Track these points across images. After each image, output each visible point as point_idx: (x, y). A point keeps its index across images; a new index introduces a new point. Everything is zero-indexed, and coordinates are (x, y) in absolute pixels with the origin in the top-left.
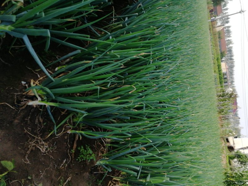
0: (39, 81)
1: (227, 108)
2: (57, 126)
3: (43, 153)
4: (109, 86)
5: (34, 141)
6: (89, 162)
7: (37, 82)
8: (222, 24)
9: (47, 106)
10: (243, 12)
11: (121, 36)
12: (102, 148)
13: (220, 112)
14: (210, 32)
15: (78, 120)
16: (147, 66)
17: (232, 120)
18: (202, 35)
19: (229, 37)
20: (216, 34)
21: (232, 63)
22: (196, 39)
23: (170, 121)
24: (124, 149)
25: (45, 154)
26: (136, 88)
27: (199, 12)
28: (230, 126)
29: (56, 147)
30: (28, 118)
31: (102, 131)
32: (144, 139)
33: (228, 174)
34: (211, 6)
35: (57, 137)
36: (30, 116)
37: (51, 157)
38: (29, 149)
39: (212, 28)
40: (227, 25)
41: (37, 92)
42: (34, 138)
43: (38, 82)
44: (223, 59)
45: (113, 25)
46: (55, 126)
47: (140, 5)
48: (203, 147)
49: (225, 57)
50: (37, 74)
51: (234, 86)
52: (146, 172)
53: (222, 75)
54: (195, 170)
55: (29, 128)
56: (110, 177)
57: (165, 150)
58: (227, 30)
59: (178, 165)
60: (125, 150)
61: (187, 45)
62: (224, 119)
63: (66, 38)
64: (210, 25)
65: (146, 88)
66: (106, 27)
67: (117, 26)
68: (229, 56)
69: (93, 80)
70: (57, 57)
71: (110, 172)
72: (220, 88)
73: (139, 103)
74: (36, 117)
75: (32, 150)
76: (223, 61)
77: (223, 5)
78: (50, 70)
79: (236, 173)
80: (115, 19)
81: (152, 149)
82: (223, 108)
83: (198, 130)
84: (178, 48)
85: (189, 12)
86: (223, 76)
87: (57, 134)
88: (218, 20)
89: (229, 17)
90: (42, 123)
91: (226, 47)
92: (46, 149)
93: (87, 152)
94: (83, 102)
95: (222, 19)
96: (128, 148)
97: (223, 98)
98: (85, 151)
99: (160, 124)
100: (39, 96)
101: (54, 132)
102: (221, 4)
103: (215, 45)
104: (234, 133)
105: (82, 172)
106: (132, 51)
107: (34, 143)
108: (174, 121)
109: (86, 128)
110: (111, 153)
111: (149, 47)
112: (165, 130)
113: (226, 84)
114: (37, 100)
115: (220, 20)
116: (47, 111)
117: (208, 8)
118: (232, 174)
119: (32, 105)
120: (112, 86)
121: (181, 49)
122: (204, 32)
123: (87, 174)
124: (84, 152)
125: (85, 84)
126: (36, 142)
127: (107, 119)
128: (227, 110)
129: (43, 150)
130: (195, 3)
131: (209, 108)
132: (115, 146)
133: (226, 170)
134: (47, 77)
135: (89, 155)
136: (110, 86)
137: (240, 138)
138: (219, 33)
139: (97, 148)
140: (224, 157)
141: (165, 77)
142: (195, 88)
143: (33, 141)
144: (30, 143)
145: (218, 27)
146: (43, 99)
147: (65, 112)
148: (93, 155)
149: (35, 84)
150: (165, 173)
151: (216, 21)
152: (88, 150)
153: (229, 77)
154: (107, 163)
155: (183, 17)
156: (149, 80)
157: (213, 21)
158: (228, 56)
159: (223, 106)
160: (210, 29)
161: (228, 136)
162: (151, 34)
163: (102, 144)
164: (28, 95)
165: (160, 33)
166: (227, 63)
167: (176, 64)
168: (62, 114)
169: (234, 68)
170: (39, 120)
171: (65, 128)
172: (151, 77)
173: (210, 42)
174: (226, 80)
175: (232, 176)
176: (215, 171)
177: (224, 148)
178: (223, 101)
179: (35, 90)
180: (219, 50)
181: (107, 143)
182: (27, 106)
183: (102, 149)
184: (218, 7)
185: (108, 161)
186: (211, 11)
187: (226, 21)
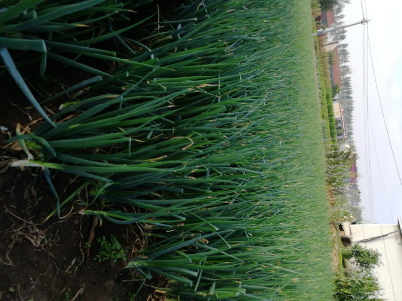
0: (30, 127)
1: (340, 175)
2: (61, 202)
3: (36, 248)
4: (149, 136)
5: (21, 228)
6: (116, 263)
7: (27, 129)
8: (335, 40)
9: (43, 169)
10: (366, 22)
11: (169, 54)
12: (138, 239)
13: (330, 182)
14: (316, 53)
15: (97, 193)
16: (212, 106)
17: (348, 195)
18: (302, 57)
19: (346, 61)
20: (325, 57)
21: (350, 103)
22: (293, 63)
23: (249, 195)
24: (173, 241)
25: (39, 250)
26: (194, 141)
27: (299, 19)
28: (344, 205)
29: (59, 238)
30: (11, 189)
31: (139, 211)
32: (207, 225)
33: (340, 283)
34: (318, 11)
35: (61, 221)
36: (14, 185)
37: (49, 255)
38: (12, 240)
39: (319, 46)
40: (342, 42)
41: (26, 145)
42: (22, 222)
43: (29, 129)
44: (336, 98)
45: (157, 36)
46: (58, 202)
47: (201, 4)
48: (302, 239)
49: (339, 93)
50: (27, 114)
51: (352, 141)
52: (209, 279)
53: (334, 122)
54: (286, 275)
55: (12, 206)
56: (150, 287)
57: (241, 244)
58: (342, 51)
59: (261, 268)
60: (175, 244)
61: (279, 73)
62: (336, 194)
63: (78, 55)
64: (315, 42)
65: (210, 142)
66: (146, 38)
67: (163, 38)
68: (345, 92)
69: (122, 127)
70: (62, 87)
71: (150, 279)
72: (331, 144)
73: (197, 166)
74: (25, 186)
75: (17, 244)
76: (335, 100)
77: (336, 10)
78: (49, 108)
79: (353, 281)
80: (162, 26)
81: (219, 242)
82: (334, 175)
83: (295, 210)
84: (264, 78)
85: (281, 19)
86: (336, 124)
87: (61, 216)
88: (329, 33)
89: (345, 29)
90: (36, 197)
91: (340, 77)
92: (42, 242)
93: (112, 246)
94: (107, 164)
95: (335, 32)
96: (181, 239)
97: (335, 159)
98: (110, 245)
99: (234, 200)
100: (31, 151)
101: (57, 212)
102: (334, 8)
103: (324, 74)
104: (352, 217)
105: (102, 279)
106: (187, 80)
107: (21, 230)
108: (255, 196)
109: (112, 207)
110: (153, 248)
111: (215, 75)
112: (241, 210)
113: (341, 137)
114: (27, 159)
115: (332, 34)
116: (44, 177)
117: (313, 14)
118: (347, 283)
119: (18, 167)
120: (155, 137)
121: (268, 79)
122: (305, 52)
123: (111, 283)
124: (108, 246)
125: (109, 133)
126: (24, 230)
127: (145, 193)
128: (342, 178)
129: (36, 242)
130: (292, 5)
131: (312, 175)
132: (159, 237)
133: (337, 276)
134: (44, 120)
135: (115, 252)
136: (152, 136)
137: (360, 224)
138: (330, 55)
139: (130, 240)
140: (335, 255)
141: (242, 124)
142: (291, 143)
143: (19, 228)
144: (15, 231)
145: (328, 46)
146: (37, 156)
147: (75, 179)
148: (122, 251)
149: (24, 132)
150: (238, 281)
151: (325, 35)
152: (115, 242)
153: (345, 127)
154: (146, 264)
155: (272, 27)
156: (216, 128)
157: (321, 35)
158: (343, 93)
159: (335, 172)
160: (316, 48)
161: (342, 221)
162: (218, 54)
163: (137, 233)
164: (12, 150)
165: (234, 51)
166: (341, 103)
167: (260, 104)
168: (71, 183)
169: (353, 112)
170: (30, 192)
171: (75, 206)
172: (218, 124)
173: (316, 68)
174: (340, 131)
175: (347, 285)
176: (320, 277)
177: (335, 240)
178: (334, 164)
179: (23, 141)
180: (329, 82)
181: (146, 231)
182: (10, 168)
183: (138, 241)
184: (328, 13)
185: (147, 261)
186: (318, 19)
187: (341, 36)
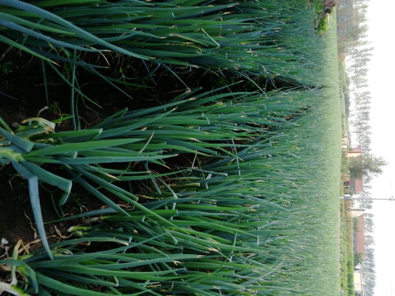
0: (30, 245)
8: (361, 207)
14: (341, 216)
19: (370, 231)
20: (350, 221)
34: (347, 177)
39: (345, 209)
40: (367, 211)
44: (358, 267)
49: (361, 263)
50: (35, 230)
58: (368, 220)
64: (341, 205)
76: (357, 269)
77: (365, 180)
88: (356, 200)
91: (364, 246)
103: (347, 239)
114: (9, 283)
115: (359, 201)
117: (342, 178)
138: (355, 220)
145: (355, 212)
157: (348, 200)
158: (366, 264)
160: (341, 210)
173: (339, 230)
180: (352, 249)
184: (357, 181)
186: (346, 183)
187: (368, 205)
